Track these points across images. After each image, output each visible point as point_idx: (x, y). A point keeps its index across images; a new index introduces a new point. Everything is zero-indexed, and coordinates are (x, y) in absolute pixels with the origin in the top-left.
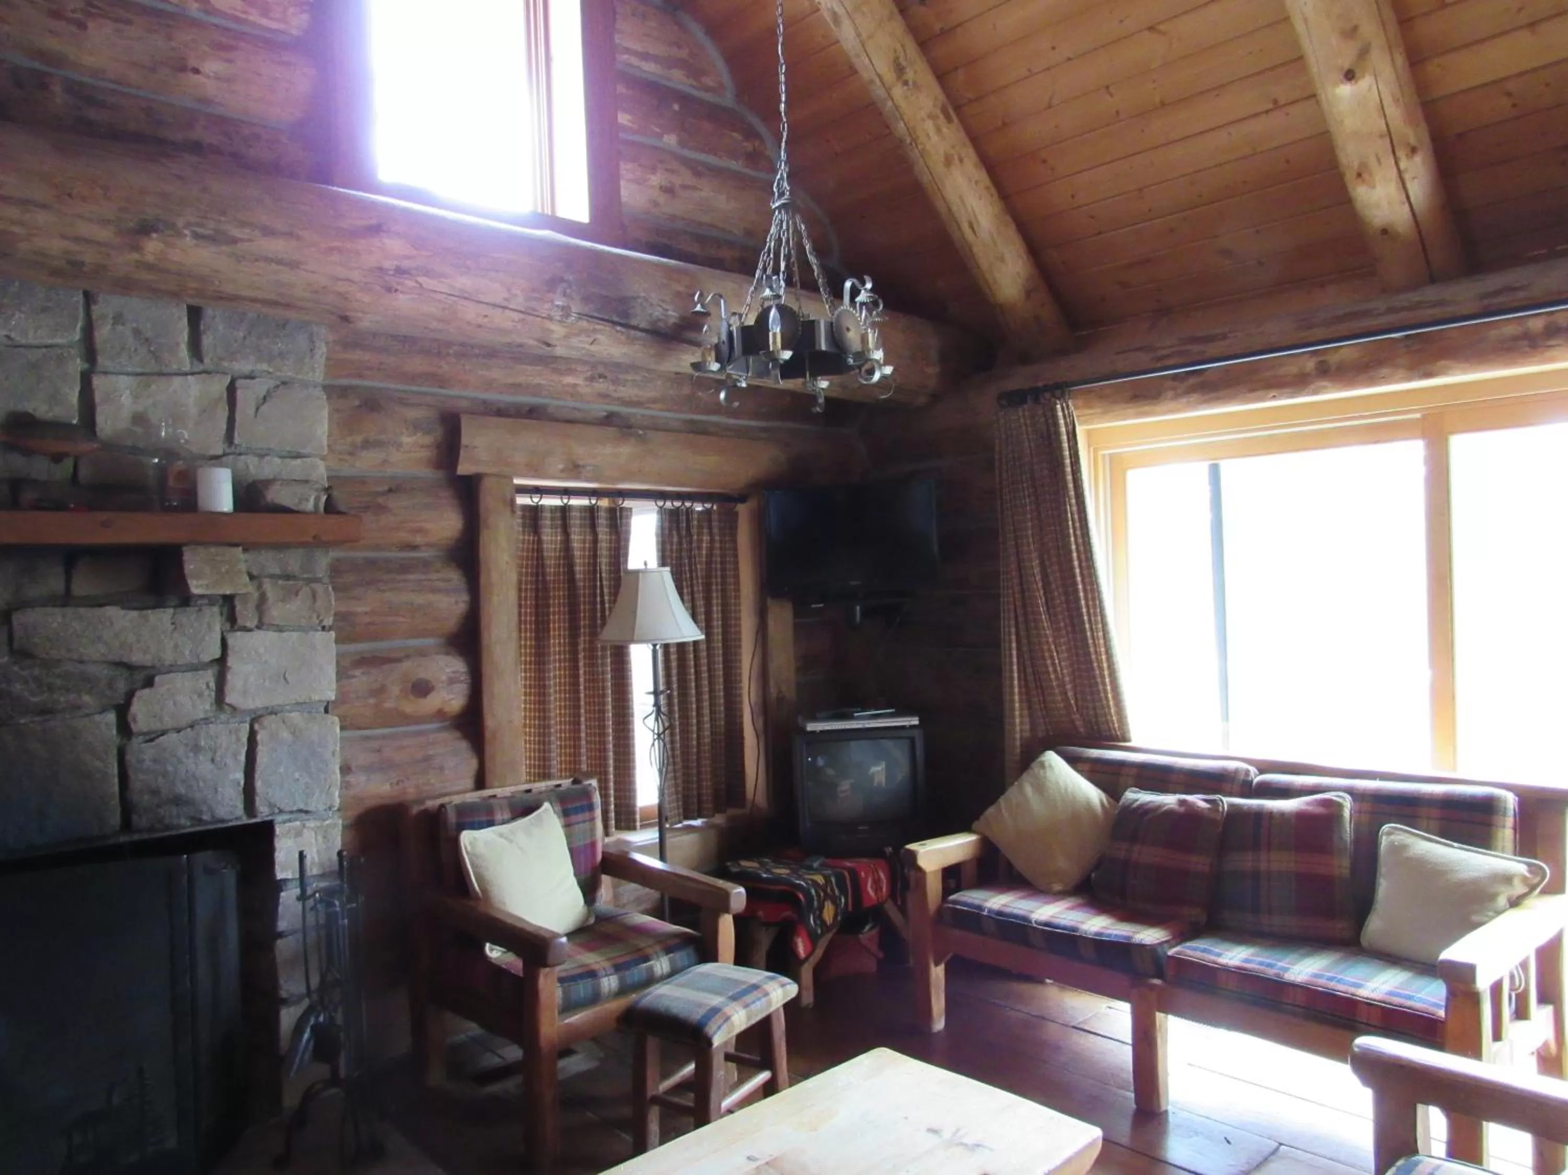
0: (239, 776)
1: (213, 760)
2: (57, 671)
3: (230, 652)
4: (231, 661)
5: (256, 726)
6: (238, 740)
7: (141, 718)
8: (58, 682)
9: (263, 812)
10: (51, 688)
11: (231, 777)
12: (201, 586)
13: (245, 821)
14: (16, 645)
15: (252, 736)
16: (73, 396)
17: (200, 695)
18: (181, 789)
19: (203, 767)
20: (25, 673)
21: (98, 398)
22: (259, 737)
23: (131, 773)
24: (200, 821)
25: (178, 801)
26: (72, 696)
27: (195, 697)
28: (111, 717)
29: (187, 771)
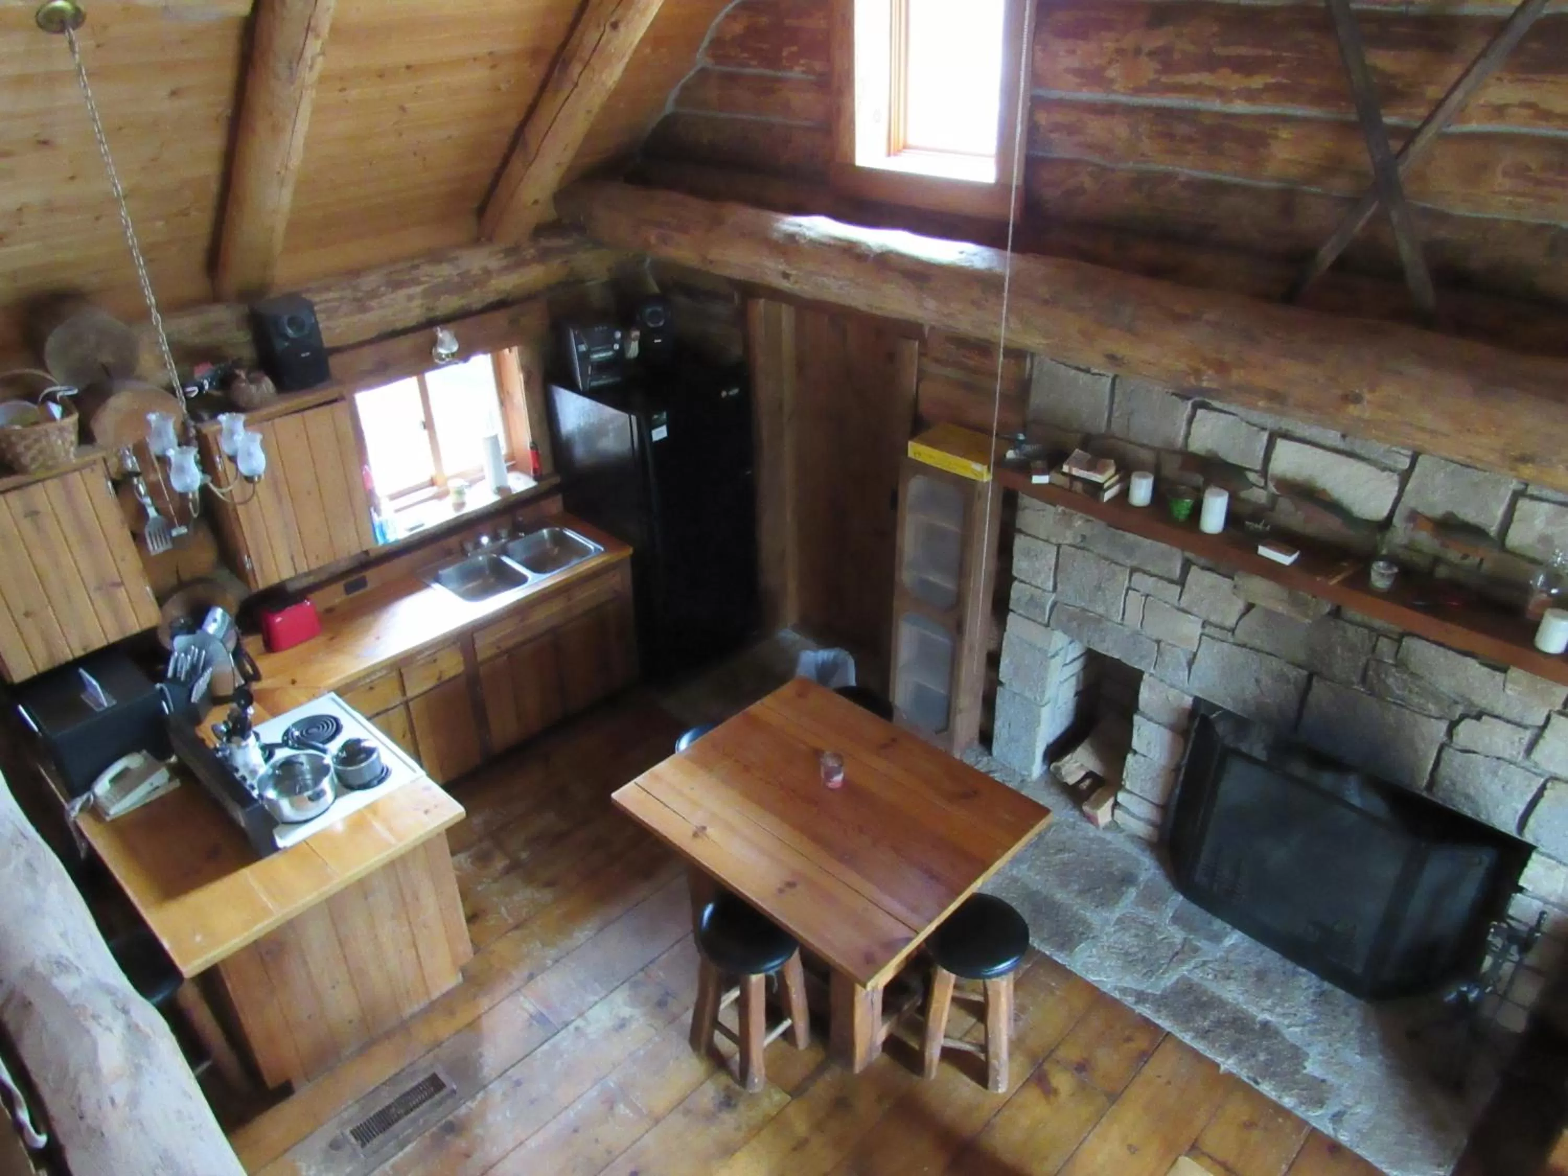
0: (1521, 808)
1: (1503, 787)
2: (1418, 683)
3: (1549, 727)
4: (1548, 733)
5: (1549, 785)
6: (1529, 786)
7: (1461, 736)
8: (1416, 689)
9: (1528, 837)
10: (1410, 691)
11: (1514, 804)
12: (1515, 690)
13: (1514, 833)
14: (1399, 656)
15: (1543, 788)
16: (1500, 512)
17: (1513, 743)
18: (1472, 791)
19: (1495, 788)
20: (1397, 675)
21: (1517, 515)
22: (1546, 793)
23: (1442, 764)
24: (1478, 816)
25: (1467, 797)
26: (1422, 701)
27: (1508, 743)
28: (1443, 726)
29: (1481, 783)
